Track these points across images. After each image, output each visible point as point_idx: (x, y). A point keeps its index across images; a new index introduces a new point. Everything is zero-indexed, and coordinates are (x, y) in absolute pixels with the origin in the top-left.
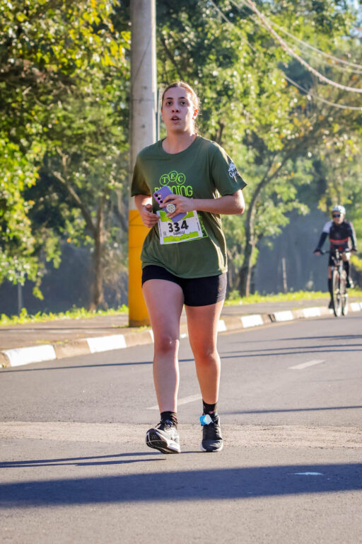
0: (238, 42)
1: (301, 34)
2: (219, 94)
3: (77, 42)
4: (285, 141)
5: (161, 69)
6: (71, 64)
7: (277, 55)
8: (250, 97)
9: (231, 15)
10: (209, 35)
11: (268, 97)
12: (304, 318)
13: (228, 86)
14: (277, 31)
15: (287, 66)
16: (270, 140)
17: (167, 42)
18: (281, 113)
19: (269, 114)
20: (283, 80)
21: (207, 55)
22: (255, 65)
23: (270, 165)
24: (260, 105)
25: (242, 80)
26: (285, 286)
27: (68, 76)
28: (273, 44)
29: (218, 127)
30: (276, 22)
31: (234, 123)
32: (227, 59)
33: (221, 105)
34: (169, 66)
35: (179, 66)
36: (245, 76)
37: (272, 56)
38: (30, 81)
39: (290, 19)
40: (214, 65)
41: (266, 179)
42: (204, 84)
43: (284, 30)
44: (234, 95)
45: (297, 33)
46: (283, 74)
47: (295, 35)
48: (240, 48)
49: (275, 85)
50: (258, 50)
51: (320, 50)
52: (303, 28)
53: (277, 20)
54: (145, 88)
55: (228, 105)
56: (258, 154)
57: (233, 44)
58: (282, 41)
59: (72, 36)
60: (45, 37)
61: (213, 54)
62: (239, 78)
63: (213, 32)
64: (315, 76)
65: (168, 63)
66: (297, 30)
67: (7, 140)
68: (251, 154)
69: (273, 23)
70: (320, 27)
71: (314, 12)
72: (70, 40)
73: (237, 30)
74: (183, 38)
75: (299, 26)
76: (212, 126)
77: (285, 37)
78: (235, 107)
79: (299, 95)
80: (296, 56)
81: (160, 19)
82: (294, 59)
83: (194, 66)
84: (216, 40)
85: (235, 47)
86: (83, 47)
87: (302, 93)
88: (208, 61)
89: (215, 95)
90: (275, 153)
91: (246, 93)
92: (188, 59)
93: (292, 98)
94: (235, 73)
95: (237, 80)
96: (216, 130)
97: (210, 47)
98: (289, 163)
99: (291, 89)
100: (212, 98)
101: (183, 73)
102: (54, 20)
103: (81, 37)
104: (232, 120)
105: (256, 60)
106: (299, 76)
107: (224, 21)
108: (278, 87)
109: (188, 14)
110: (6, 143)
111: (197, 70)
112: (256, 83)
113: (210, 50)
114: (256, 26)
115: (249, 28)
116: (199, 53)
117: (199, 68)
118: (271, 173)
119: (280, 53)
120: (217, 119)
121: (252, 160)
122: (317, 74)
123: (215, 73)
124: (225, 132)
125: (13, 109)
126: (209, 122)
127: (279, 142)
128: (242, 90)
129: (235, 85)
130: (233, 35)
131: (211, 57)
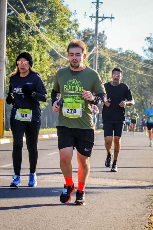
0: (34, 43)
1: (55, 41)
4: (48, 77)
5: (7, 51)
7: (47, 47)
8: (37, 61)
9: (32, 33)
10: (24, 40)
11: (43, 62)
12: (52, 137)
14: (47, 40)
15: (50, 52)
16: (43, 76)
17: (9, 42)
18: (47, 67)
19: (43, 68)
20: (48, 56)
21: (23, 47)
22: (39, 51)
24: (40, 64)
25: (34, 56)
26: (46, 126)
28: (46, 44)
30: (47, 37)
32: (30, 48)
34: (10, 50)
35: (13, 50)
36: (35, 54)
37: (45, 48)
39: (52, 36)
40: (25, 50)
43: (49, 39)
45: (54, 41)
46: (48, 54)
47: (53, 41)
48: (34, 45)
49: (45, 58)
50: (40, 46)
51: (61, 46)
52: (56, 39)
53: (47, 36)
54: (2, 57)
57: (32, 43)
58: (49, 43)
62: (33, 55)
63: (25, 39)
64: (59, 55)
65: (10, 49)
66: (54, 39)
69: (46, 37)
70: (62, 39)
71: (60, 34)
73: (33, 39)
74: (15, 41)
75: (54, 38)
77: (49, 42)
79: (54, 61)
80: (53, 48)
81: (7, 34)
82: (52, 49)
83: (18, 50)
84: (26, 42)
85: (32, 44)
87: (55, 61)
88: (23, 49)
90: (45, 81)
92: (17, 48)
93: (51, 62)
94: (32, 53)
97: (24, 44)
98: (49, 84)
99: (51, 58)
101: (14, 52)
105: (39, 49)
106: (53, 55)
107: (29, 35)
108: (47, 58)
109: (17, 32)
112: (39, 57)
113: (24, 45)
114: (40, 37)
115: (38, 38)
116: (20, 46)
117: (20, 51)
122: (60, 55)
127: (46, 77)
128: (34, 59)
130: (32, 40)
131: (24, 47)
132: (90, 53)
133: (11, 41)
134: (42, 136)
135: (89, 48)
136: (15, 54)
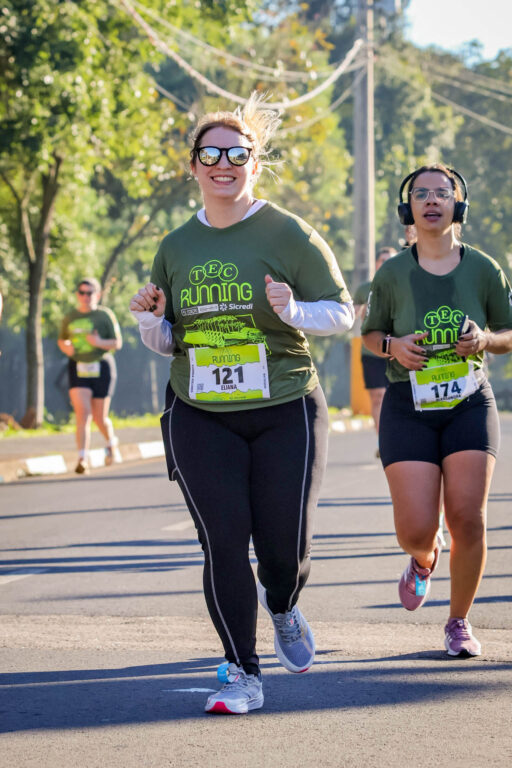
0: (82, 32)
1: (179, 21)
2: (55, 111)
4: (154, 182)
7: (143, 52)
8: (102, 115)
10: (39, 22)
11: (129, 116)
13: (68, 98)
14: (143, 16)
15: (157, 69)
16: (132, 181)
18: (148, 140)
19: (131, 142)
20: (152, 91)
21: (35, 53)
22: (109, 67)
23: (131, 219)
24: (116, 127)
25: (89, 90)
26: (155, 403)
28: (136, 35)
29: (53, 161)
31: (78, 155)
32: (66, 58)
33: (57, 128)
36: (93, 84)
37: (135, 54)
40: (46, 67)
41: (126, 241)
42: (31, 96)
43: (154, 14)
44: (78, 113)
45: (172, 19)
46: (152, 81)
47: (169, 21)
48: (87, 41)
49: (139, 99)
50: (113, 44)
51: (208, 43)
52: (182, 12)
55: (67, 128)
56: (113, 202)
57: (76, 35)
58: (150, 32)
61: (44, 50)
62: (84, 87)
63: (44, 16)
64: (200, 85)
66: (173, 14)
68: (103, 203)
69: (136, 4)
70: (208, 10)
73: (82, 15)
75: (176, 7)
76: (43, 161)
77: (155, 24)
78: (79, 131)
79: (177, 113)
80: (172, 53)
82: (169, 59)
83: (16, 69)
84: (50, 30)
85: (78, 40)
87: (181, 109)
88: (38, 61)
89: (47, 114)
90: (139, 201)
91: (95, 110)
92: (7, 58)
93: (165, 118)
94: (79, 79)
95: (81, 90)
96: (50, 166)
97: (40, 40)
98: (162, 217)
99: (164, 104)
100: (44, 118)
104: (74, 150)
105: (111, 60)
106: (175, 84)
108: (144, 101)
111: (21, 75)
112: (110, 95)
113: (41, 44)
114: (111, 8)
115: (101, 12)
116: (24, 49)
117: (24, 71)
118: (133, 231)
119: (147, 50)
120: (51, 149)
121: (104, 212)
122: (204, 81)
123: (48, 80)
124: (63, 168)
126: (38, 155)
127: (146, 184)
128: (89, 105)
129: (79, 99)
130: (75, 21)
131: (43, 55)
132: (337, 68)
134: (138, 450)
135: (330, 46)
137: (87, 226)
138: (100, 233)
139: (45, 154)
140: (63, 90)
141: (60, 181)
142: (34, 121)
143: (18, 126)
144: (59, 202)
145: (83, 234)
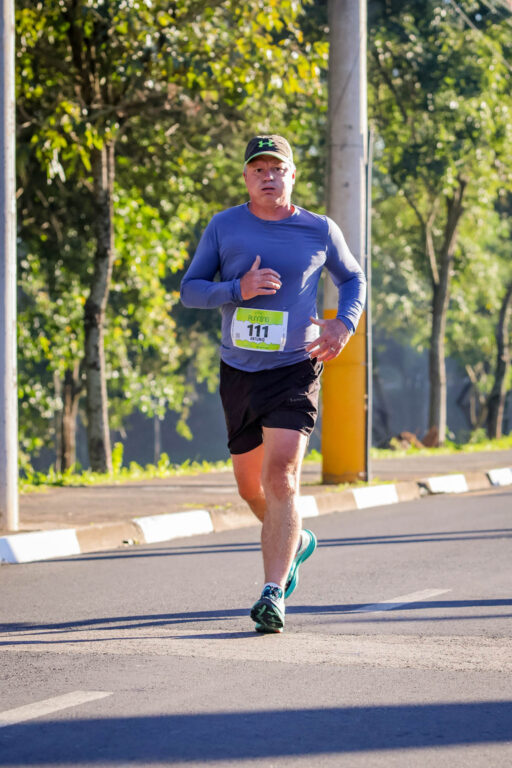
0: (487, 59)
2: (459, 135)
3: (247, 57)
5: (372, 98)
6: (239, 90)
8: (506, 140)
9: (478, 17)
10: (445, 49)
13: (472, 123)
17: (381, 57)
21: (442, 77)
25: (494, 115)
27: (233, 108)
29: (457, 185)
31: (481, 180)
32: (471, 84)
33: (462, 152)
34: (384, 93)
35: (400, 94)
36: (497, 109)
38: (178, 116)
40: (452, 92)
42: (435, 122)
44: (482, 138)
48: (492, 68)
54: (350, 127)
55: (472, 153)
57: (480, 61)
59: (241, 48)
60: (201, 49)
61: (450, 76)
62: (489, 112)
63: (451, 42)
65: (383, 87)
67: (141, 201)
68: (506, 226)
72: (238, 55)
73: (487, 42)
74: (406, 52)
76: (448, 184)
78: (483, 156)
81: (372, 22)
83: (422, 95)
84: (456, 57)
85: (483, 66)
86: (257, 65)
88: (443, 87)
89: (452, 138)
91: (499, 135)
92: (414, 83)
94: (484, 105)
95: (486, 115)
96: (455, 190)
97: (447, 65)
100: (448, 143)
101: (404, 104)
102: (212, 23)
103: (253, 50)
104: (478, 175)
107: (467, 27)
109: (414, 15)
110: (140, 206)
111: (426, 99)
113: (446, 70)
115: (506, 38)
116: (430, 74)
117: (430, 96)
120: (455, 173)
121: (506, 235)
123: (453, 105)
124: (467, 192)
125: (150, 156)
126: (443, 178)
128: (494, 130)
129: (484, 124)
130: (480, 47)
131: (449, 80)
133: (388, 55)
136: (410, 113)
137: (490, 249)
138: (502, 255)
139: (449, 177)
140: (468, 115)
141: (464, 204)
142: (439, 145)
143: (424, 149)
144: (462, 224)
145: (486, 257)
